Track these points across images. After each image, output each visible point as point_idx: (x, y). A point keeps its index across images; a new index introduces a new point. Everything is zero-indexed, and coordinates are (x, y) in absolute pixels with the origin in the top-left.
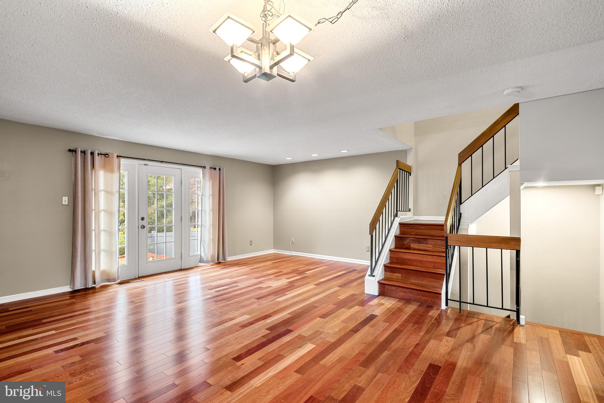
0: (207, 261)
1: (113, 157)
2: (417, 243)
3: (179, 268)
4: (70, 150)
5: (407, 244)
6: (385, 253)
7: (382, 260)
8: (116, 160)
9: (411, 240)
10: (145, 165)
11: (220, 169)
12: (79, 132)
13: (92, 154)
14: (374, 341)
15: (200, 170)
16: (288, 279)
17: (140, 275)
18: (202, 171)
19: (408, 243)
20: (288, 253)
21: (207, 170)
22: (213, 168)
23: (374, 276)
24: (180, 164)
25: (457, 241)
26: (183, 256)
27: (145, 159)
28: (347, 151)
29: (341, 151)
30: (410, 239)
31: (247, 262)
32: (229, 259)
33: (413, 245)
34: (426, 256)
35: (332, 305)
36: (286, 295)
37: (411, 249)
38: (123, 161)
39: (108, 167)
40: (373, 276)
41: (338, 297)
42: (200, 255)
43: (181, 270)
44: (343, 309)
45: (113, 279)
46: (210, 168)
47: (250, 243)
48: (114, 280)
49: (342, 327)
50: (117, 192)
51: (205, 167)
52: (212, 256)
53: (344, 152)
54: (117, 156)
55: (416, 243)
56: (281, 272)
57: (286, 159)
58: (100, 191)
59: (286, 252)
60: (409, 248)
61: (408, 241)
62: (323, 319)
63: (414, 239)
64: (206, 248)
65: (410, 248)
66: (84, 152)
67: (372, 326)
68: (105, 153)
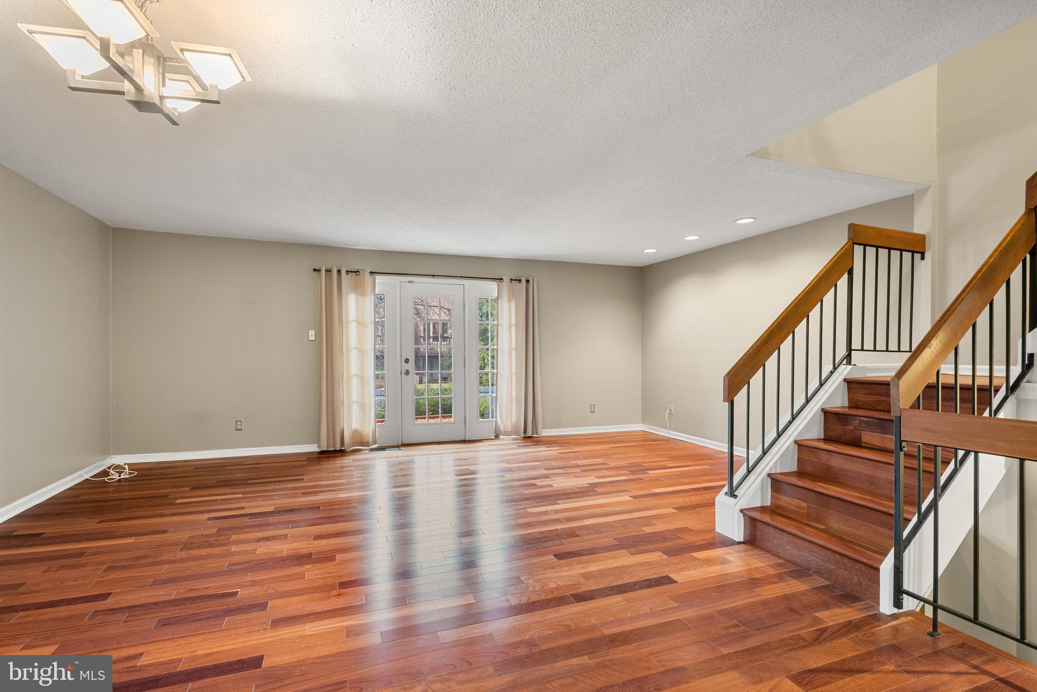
0: (505, 432)
1: (364, 275)
2: (878, 431)
3: (462, 438)
4: (315, 270)
5: (852, 432)
6: (780, 448)
7: (767, 464)
8: (368, 278)
9: (864, 422)
10: (409, 282)
11: (528, 281)
12: (332, 246)
13: (339, 271)
14: (592, 628)
15: (494, 285)
16: (598, 477)
17: (405, 442)
18: (497, 286)
19: (854, 429)
20: (665, 433)
21: (506, 284)
22: (516, 280)
23: (735, 497)
24: (460, 277)
25: (926, 430)
26: (467, 420)
27: (408, 274)
28: (752, 220)
29: (738, 222)
30: (861, 421)
31: (570, 441)
32: (545, 433)
33: (869, 437)
34: (886, 466)
35: (611, 539)
36: (558, 504)
37: (863, 445)
38: (379, 279)
39: (358, 289)
40: (734, 495)
41: (643, 527)
42: (496, 421)
43: (464, 442)
44: (623, 551)
45: (366, 442)
46: (511, 280)
47: (591, 408)
48: (367, 444)
49: (568, 584)
50: (372, 322)
51: (502, 279)
52: (516, 426)
53: (746, 224)
54: (371, 272)
55: (876, 432)
56: (606, 464)
57: (645, 251)
58: (351, 322)
59: (660, 432)
60: (856, 443)
61: (856, 424)
62: (556, 560)
63: (871, 419)
64: (504, 411)
65: (861, 442)
66: (328, 271)
67: (629, 601)
68: (356, 269)
